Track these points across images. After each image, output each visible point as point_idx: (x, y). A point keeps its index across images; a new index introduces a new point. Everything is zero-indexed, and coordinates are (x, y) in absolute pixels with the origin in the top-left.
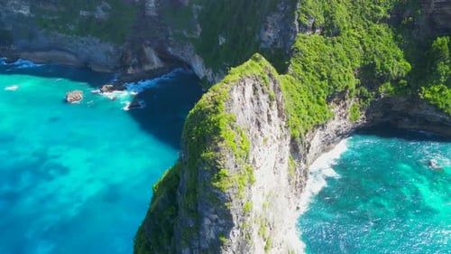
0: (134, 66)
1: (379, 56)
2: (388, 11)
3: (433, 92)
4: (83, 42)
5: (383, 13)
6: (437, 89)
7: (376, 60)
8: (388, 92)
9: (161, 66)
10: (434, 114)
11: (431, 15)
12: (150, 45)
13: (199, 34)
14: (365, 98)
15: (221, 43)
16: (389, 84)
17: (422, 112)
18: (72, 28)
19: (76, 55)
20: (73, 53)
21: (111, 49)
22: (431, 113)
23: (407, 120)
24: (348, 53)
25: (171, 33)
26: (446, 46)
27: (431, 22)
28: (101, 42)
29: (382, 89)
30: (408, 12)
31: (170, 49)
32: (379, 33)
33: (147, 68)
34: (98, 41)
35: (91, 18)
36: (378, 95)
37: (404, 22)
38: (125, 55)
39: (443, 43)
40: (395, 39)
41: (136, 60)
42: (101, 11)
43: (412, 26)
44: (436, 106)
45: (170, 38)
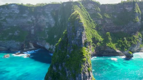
0: (26, 48)
1: (95, 36)
2: (95, 27)
3: (109, 44)
4: (9, 42)
5: (94, 27)
6: (110, 44)
7: (95, 37)
8: (99, 45)
9: (35, 48)
10: (111, 50)
11: (104, 28)
12: (31, 42)
13: (47, 37)
14: (94, 46)
15: (55, 37)
16: (99, 43)
17: (108, 50)
18: (5, 39)
19: (5, 47)
20: (4, 47)
21: (19, 44)
22: (110, 50)
23: (105, 52)
24: (89, 34)
25: (38, 38)
26: (109, 34)
27: (105, 30)
28: (15, 42)
29: (98, 44)
30: (99, 27)
31: (37, 43)
32: (94, 31)
33: (30, 49)
34: (14, 41)
35: (13, 35)
36: (97, 46)
37: (99, 29)
38: (23, 45)
39: (108, 33)
40: (98, 33)
41: (27, 46)
42: (16, 33)
43: (101, 30)
44: (111, 47)
45: (38, 40)
